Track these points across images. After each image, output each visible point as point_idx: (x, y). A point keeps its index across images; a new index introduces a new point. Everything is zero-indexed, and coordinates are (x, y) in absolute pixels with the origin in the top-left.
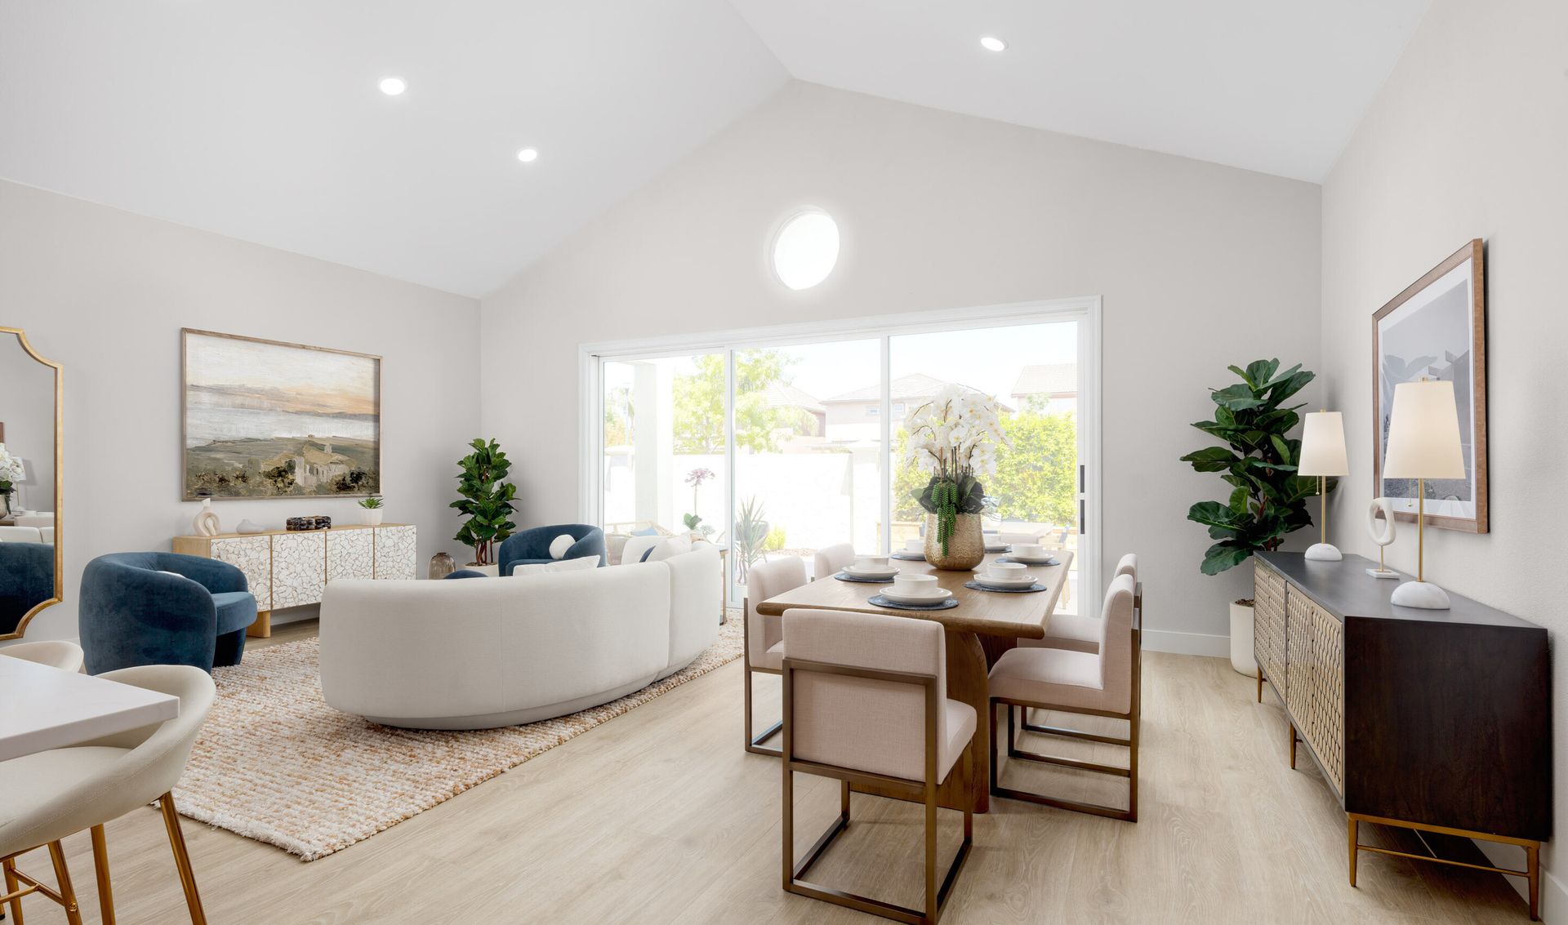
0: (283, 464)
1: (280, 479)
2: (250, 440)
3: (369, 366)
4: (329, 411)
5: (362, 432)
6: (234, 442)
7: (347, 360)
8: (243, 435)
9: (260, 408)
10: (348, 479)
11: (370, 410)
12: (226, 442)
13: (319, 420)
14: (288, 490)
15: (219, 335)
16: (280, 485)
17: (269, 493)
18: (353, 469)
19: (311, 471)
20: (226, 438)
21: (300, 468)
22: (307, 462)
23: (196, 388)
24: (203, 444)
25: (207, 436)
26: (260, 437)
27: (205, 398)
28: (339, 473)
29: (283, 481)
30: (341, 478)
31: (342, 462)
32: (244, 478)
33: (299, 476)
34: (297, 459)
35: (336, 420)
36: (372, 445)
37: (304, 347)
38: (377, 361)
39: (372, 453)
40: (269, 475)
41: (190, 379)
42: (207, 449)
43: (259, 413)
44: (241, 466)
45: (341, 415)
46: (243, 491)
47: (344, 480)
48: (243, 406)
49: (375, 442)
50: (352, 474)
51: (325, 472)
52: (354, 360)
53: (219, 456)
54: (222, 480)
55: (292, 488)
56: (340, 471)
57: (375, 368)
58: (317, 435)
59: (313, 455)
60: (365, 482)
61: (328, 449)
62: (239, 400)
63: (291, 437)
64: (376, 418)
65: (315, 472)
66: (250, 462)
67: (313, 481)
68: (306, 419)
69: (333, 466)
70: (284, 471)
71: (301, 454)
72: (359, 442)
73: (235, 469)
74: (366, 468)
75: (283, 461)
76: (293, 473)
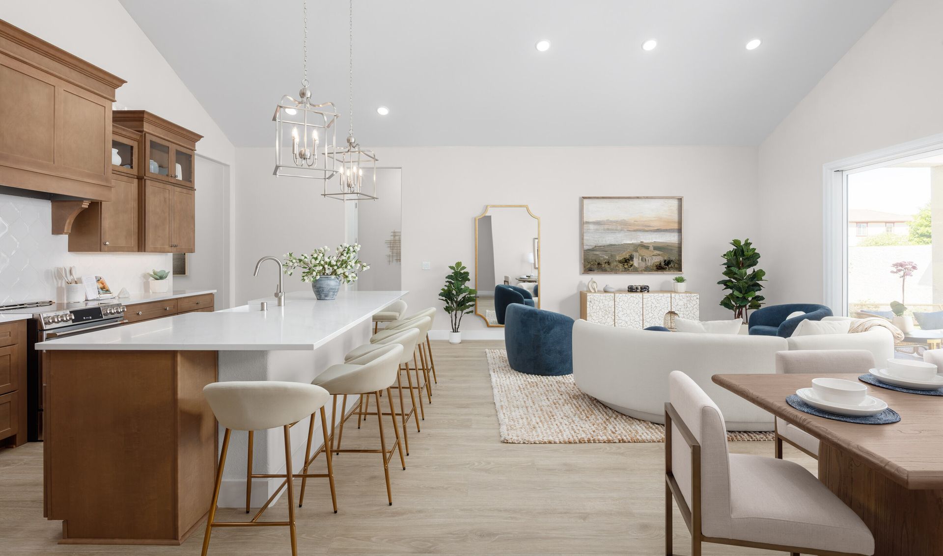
0: (627, 256)
1: (626, 264)
2: (611, 245)
3: (675, 203)
4: (652, 228)
5: (671, 239)
6: (604, 246)
7: (662, 201)
8: (608, 243)
9: (616, 230)
10: (663, 264)
11: (676, 226)
12: (601, 246)
13: (646, 233)
14: (630, 269)
15: (598, 198)
16: (626, 267)
17: (621, 270)
18: (666, 258)
19: (642, 260)
20: (599, 245)
21: (636, 258)
22: (640, 255)
23: (588, 223)
24: (591, 248)
25: (592, 244)
26: (617, 243)
27: (592, 227)
28: (658, 261)
29: (627, 264)
30: (658, 263)
31: (659, 255)
32: (609, 263)
33: (636, 262)
34: (635, 254)
35: (656, 233)
36: (677, 245)
37: (638, 198)
38: (680, 200)
39: (677, 249)
40: (620, 262)
41: (585, 220)
42: (593, 250)
43: (615, 232)
44: (607, 257)
45: (658, 231)
46: (608, 270)
47: (660, 264)
48: (608, 229)
49: (678, 244)
50: (665, 261)
51: (650, 260)
52: (666, 201)
53: (597, 253)
54: (599, 264)
55: (632, 268)
56: (658, 259)
57: (679, 204)
58: (645, 241)
59: (643, 252)
60: (673, 266)
61: (651, 248)
62: (606, 227)
63: (631, 243)
64: (680, 231)
65: (644, 260)
66: (612, 256)
67: (643, 265)
68: (639, 234)
69: (654, 257)
70: (628, 260)
71: (637, 251)
72: (670, 244)
73: (605, 259)
74: (674, 257)
75: (628, 255)
76: (632, 261)
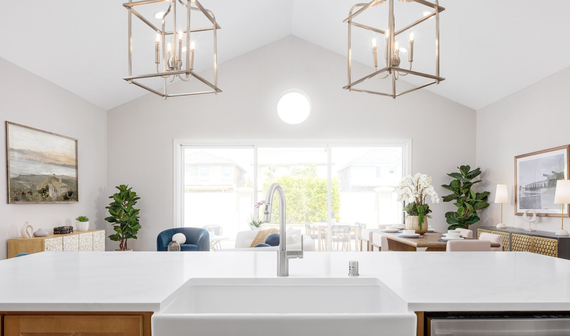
0: (45, 187)
1: (44, 194)
2: (32, 175)
3: (74, 143)
4: (60, 163)
6: (27, 176)
7: (66, 140)
8: (30, 173)
9: (36, 161)
10: (68, 194)
11: (74, 163)
12: (24, 176)
13: (57, 167)
14: (47, 199)
15: (20, 126)
16: (44, 197)
17: (40, 200)
18: (69, 190)
19: (55, 191)
20: (24, 174)
21: (51, 189)
22: (53, 186)
23: (12, 150)
26: (36, 174)
27: (16, 154)
28: (64, 192)
29: (45, 194)
30: (65, 194)
31: (65, 187)
32: (31, 193)
33: (51, 193)
34: (50, 185)
35: (63, 168)
37: (50, 133)
38: (76, 142)
39: (75, 182)
40: (40, 192)
41: (10, 146)
42: (17, 179)
43: (35, 163)
44: (30, 187)
45: (64, 165)
46: (31, 199)
47: (66, 195)
48: (30, 159)
49: (76, 178)
50: (69, 192)
51: (59, 191)
52: (68, 140)
53: (22, 182)
54: (23, 194)
55: (48, 198)
56: (64, 191)
57: (76, 145)
58: (57, 174)
59: (55, 183)
60: (73, 196)
61: (60, 181)
62: (28, 156)
63: (47, 174)
64: (77, 167)
65: (56, 191)
66: (33, 185)
67: (55, 195)
68: (52, 167)
69: (62, 189)
70: (45, 190)
71: (51, 183)
72: (71, 178)
73: (28, 189)
74: (74, 190)
75: (45, 186)
76: (48, 191)
